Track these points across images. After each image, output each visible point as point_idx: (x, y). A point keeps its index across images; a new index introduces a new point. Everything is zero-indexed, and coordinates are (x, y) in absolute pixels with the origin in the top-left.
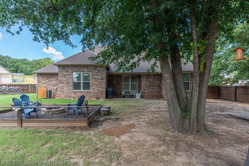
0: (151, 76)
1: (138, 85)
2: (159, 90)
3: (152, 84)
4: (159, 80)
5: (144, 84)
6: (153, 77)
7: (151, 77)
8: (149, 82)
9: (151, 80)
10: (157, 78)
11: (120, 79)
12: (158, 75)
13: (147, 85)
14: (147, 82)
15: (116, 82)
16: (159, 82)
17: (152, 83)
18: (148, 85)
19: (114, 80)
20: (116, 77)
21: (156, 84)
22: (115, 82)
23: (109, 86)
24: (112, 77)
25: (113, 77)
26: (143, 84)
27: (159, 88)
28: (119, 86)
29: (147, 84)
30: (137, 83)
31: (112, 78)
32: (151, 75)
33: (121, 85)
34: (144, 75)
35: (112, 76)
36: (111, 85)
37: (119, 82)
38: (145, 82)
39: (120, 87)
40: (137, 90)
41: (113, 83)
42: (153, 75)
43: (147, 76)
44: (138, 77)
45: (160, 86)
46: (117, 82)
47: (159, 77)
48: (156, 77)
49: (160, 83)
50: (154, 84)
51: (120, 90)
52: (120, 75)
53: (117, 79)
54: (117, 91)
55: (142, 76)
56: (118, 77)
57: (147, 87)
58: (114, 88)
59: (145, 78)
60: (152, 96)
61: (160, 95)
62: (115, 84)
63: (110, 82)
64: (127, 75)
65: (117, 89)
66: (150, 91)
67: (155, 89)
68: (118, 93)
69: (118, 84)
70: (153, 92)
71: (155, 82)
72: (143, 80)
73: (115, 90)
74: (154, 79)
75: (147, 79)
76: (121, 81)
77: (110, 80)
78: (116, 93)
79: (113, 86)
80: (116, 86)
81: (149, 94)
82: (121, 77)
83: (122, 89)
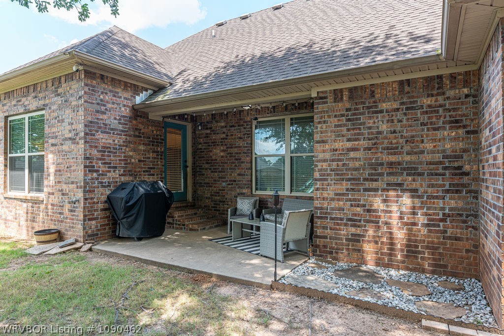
0: (377, 96)
2: (453, 203)
3: (393, 158)
4: (456, 123)
5: (328, 156)
6: (396, 105)
7: (384, 106)
8: (363, 143)
9: (384, 127)
10: (432, 110)
11: (240, 138)
12: (440, 77)
13: (351, 165)
14: (349, 145)
15: (224, 151)
16: (455, 139)
17: (392, 150)
18: (357, 164)
19: (215, 143)
20: (224, 130)
21: (428, 157)
22: (218, 152)
23: (198, 169)
24: (208, 131)
25: (211, 128)
26: (321, 156)
27: (455, 190)
28: (238, 171)
29: (352, 154)
31: (207, 136)
33: (243, 165)
35: (209, 126)
36: (207, 166)
37: (236, 150)
38: (338, 145)
39: (240, 178)
41: (214, 158)
42: (401, 83)
43: (351, 98)
45: (467, 168)
46: (229, 150)
47: (451, 93)
48: (427, 101)
49: (461, 145)
50: (408, 158)
51: (238, 190)
52: (238, 116)
53: (227, 135)
54: (226, 196)
55: (318, 103)
56: (231, 127)
57: (349, 180)
58: (215, 181)
59: (335, 116)
60: (392, 249)
61: (467, 251)
62: (222, 163)
63: (201, 152)
64: (269, 115)
65: (230, 186)
66: (371, 205)
67: (419, 197)
68: (230, 203)
69: (232, 163)
70: (401, 218)
71: (413, 137)
72: (319, 129)
73: (220, 190)
74: (405, 114)
75: (349, 120)
76: (246, 145)
77: (200, 146)
78: (226, 204)
79: (212, 172)
80: (224, 172)
81: (367, 231)
82: (242, 125)
83: (249, 187)
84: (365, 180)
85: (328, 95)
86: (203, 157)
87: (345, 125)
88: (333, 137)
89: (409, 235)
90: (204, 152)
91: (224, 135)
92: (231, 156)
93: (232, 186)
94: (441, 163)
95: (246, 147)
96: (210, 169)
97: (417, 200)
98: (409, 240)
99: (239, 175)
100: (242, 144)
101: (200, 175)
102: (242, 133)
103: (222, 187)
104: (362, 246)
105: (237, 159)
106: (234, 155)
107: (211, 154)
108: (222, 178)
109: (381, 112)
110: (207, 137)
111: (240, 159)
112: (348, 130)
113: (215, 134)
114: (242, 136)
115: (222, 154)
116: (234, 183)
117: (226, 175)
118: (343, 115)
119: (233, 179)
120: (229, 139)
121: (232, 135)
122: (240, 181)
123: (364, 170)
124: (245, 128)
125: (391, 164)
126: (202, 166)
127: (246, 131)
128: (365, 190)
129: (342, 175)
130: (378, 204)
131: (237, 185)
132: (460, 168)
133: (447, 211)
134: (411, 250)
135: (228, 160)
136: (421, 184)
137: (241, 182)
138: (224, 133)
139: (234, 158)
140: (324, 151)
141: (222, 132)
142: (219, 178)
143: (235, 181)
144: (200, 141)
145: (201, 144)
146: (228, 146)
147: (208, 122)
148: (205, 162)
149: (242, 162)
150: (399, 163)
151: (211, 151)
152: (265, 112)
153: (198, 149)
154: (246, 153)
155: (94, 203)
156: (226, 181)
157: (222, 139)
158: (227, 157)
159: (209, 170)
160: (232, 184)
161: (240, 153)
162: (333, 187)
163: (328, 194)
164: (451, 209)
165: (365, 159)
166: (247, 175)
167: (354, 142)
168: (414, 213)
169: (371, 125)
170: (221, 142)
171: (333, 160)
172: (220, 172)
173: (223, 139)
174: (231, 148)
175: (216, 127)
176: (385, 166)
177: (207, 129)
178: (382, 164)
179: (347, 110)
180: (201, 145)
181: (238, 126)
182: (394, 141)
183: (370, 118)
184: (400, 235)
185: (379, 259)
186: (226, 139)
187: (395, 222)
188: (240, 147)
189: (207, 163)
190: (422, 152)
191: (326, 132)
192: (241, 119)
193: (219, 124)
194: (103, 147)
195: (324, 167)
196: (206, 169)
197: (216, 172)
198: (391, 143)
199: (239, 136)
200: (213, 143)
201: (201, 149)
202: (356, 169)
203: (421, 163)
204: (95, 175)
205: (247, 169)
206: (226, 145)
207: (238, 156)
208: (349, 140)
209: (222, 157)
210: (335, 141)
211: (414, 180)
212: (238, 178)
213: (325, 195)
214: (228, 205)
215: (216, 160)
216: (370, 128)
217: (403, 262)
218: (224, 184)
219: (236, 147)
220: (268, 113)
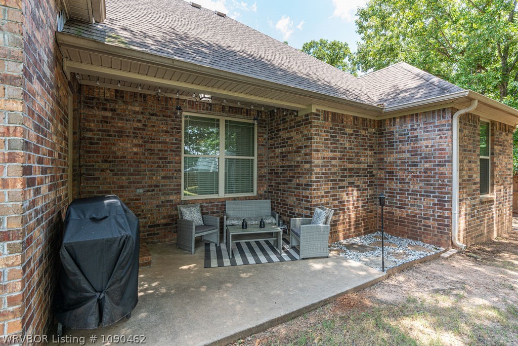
0: (345, 123)
1: (259, 168)
2: (370, 192)
3: (351, 166)
4: (371, 147)
5: (320, 162)
6: (352, 131)
7: (348, 130)
8: (338, 154)
9: (347, 145)
10: (364, 138)
11: (167, 132)
12: (366, 119)
13: (333, 170)
14: (331, 154)
15: (137, 145)
16: (371, 156)
17: (350, 160)
18: (335, 169)
19: (121, 133)
20: (140, 117)
21: (363, 166)
22: (128, 147)
23: (83, 170)
24: (109, 114)
25: (113, 110)
26: (316, 162)
27: (371, 184)
28: (163, 174)
29: (333, 162)
30: (255, 158)
31: (105, 120)
32: (347, 116)
33: (170, 166)
34: (322, 117)
35: (108, 106)
36: (104, 166)
37: (159, 146)
38: (326, 154)
39: (167, 182)
40: (255, 194)
41: (119, 154)
42: (354, 117)
43: (333, 120)
44: (260, 126)
45: (374, 172)
46: (148, 146)
47: (370, 130)
48: (363, 132)
49: (372, 160)
50: (356, 166)
51: (163, 198)
52: (164, 103)
53: (145, 126)
54: (143, 207)
55: (314, 118)
56: (152, 115)
57: (332, 181)
58: (122, 187)
59: (325, 131)
60: (350, 226)
61: (374, 217)
62: (135, 162)
63: (91, 143)
64: (205, 112)
65: (149, 193)
66: (342, 198)
67: (360, 190)
68: (149, 215)
69: (155, 163)
70: (353, 204)
71: (358, 153)
72: (315, 140)
73: (132, 200)
74: (355, 138)
75: (331, 136)
76: (174, 141)
77: (89, 134)
78: (141, 218)
79: (116, 174)
80: (138, 174)
81: (340, 216)
82: (169, 116)
83: (178, 192)
84: (340, 180)
85: (321, 114)
86: (96, 152)
87: (330, 140)
88: (323, 148)
89: (356, 214)
90: (97, 143)
91: (139, 124)
92: (151, 154)
93: (153, 193)
94: (367, 169)
95: (176, 144)
96: (111, 171)
97: (359, 192)
98: (356, 217)
99: (163, 178)
100: (170, 140)
101: (87, 179)
102: (169, 126)
103: (136, 195)
104: (338, 228)
105: (161, 158)
106: (156, 152)
107: (114, 148)
108: (134, 183)
109: (346, 134)
110: (106, 122)
111: (166, 158)
112: (331, 144)
113: (121, 119)
114: (169, 129)
115: (135, 150)
116: (156, 189)
117: (143, 178)
118: (328, 132)
119: (155, 183)
120: (149, 131)
121: (154, 126)
122: (165, 186)
123: (339, 174)
124: (173, 121)
125: (350, 169)
126: (93, 166)
127: (175, 125)
128: (340, 188)
129: (328, 177)
130: (345, 198)
131: (160, 191)
132: (372, 172)
133: (369, 197)
134: (357, 224)
135: (147, 158)
136: (359, 182)
137: (168, 187)
138: (139, 121)
139: (155, 157)
140: (318, 158)
141: (136, 120)
142: (130, 183)
143: (157, 186)
144: (90, 126)
145: (90, 130)
146: (146, 139)
147: (107, 100)
148: (100, 160)
149: (169, 163)
150: (353, 169)
151: (114, 144)
152: (200, 107)
153: (84, 138)
154: (174, 151)
156: (143, 187)
157: (135, 129)
158: (144, 154)
159: (108, 171)
160: (153, 190)
161: (166, 151)
162: (323, 187)
163: (321, 193)
164: (370, 196)
165: (340, 166)
166: (176, 178)
167: (334, 153)
168: (358, 200)
169: (342, 142)
170: (134, 133)
171: (323, 166)
172: (132, 174)
173: (139, 129)
174: (152, 142)
175: (125, 111)
176: (348, 171)
177: (105, 109)
178: (346, 170)
179: (331, 128)
180: (91, 133)
181: (164, 116)
182: (351, 155)
183: (342, 137)
184: (353, 215)
185: (346, 234)
186: (144, 130)
187: (351, 207)
188: (166, 143)
189: (106, 161)
190: (360, 163)
191: (319, 143)
192: (167, 109)
193: (130, 107)
194: (38, 117)
195: (318, 171)
196: (103, 170)
197: (123, 175)
198: (350, 156)
199: (165, 128)
200: (117, 132)
201: (90, 138)
202: (335, 173)
203: (360, 169)
204: (32, 193)
205: (176, 171)
206: (142, 138)
207: (163, 155)
208: (332, 151)
209: (136, 154)
210: (324, 151)
211: (358, 180)
212: (162, 182)
213: (319, 194)
214: (145, 218)
215: (125, 157)
216: (341, 144)
217: (354, 232)
218: (141, 191)
219: (160, 143)
220: (203, 109)
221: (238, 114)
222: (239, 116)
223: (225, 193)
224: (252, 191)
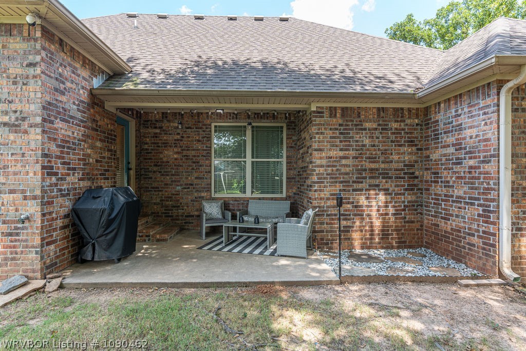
0: (363, 117)
1: (288, 169)
2: (409, 197)
3: (373, 166)
4: (411, 143)
5: (324, 162)
6: (375, 126)
7: (367, 125)
8: (352, 153)
9: (367, 142)
10: (397, 132)
11: (199, 141)
12: (402, 109)
13: (343, 170)
14: (341, 154)
15: (178, 153)
16: (410, 154)
17: (372, 159)
18: (348, 169)
19: (166, 144)
20: (179, 131)
21: (394, 165)
22: (170, 154)
23: (143, 172)
24: (158, 131)
25: (161, 128)
26: (318, 162)
27: (411, 188)
28: (196, 175)
29: (344, 162)
30: (284, 160)
31: (156, 136)
32: (366, 109)
33: (202, 169)
34: (326, 114)
35: (158, 125)
36: (155, 169)
37: (193, 153)
38: (333, 153)
39: (199, 181)
40: (284, 195)
41: (165, 160)
42: (379, 109)
43: (343, 116)
45: (417, 173)
46: (185, 153)
47: (408, 121)
48: (395, 125)
49: (414, 158)
50: (383, 166)
51: (196, 194)
52: (196, 118)
53: (183, 137)
54: (181, 201)
55: (316, 117)
56: (188, 128)
57: (341, 182)
58: (167, 184)
59: (331, 129)
60: (372, 235)
61: (418, 230)
62: (175, 165)
63: (147, 153)
64: (231, 121)
65: (186, 190)
66: (358, 202)
67: (390, 194)
68: (186, 208)
69: (190, 166)
70: (378, 210)
71: (386, 150)
72: (317, 139)
73: (174, 195)
74: (381, 133)
75: (341, 133)
76: (205, 148)
77: (146, 147)
78: (180, 209)
79: (163, 175)
80: (178, 175)
81: (355, 222)
82: (201, 128)
83: (208, 190)
84: (354, 182)
85: (325, 110)
86: (150, 159)
87: (338, 137)
88: (329, 147)
89: (383, 222)
90: (150, 153)
91: (178, 136)
92: (187, 159)
93: (188, 190)
94: (403, 170)
95: (206, 150)
96: (160, 172)
97: (389, 197)
98: (383, 226)
99: (196, 178)
100: (201, 147)
101: (145, 178)
102: (201, 136)
103: (176, 191)
104: (351, 235)
105: (194, 162)
106: (190, 157)
107: (161, 156)
108: (175, 181)
109: (365, 129)
110: (156, 137)
111: (198, 162)
112: (341, 142)
113: (166, 134)
114: (200, 139)
115: (175, 156)
116: (190, 187)
117: (181, 178)
118: (336, 129)
119: (190, 182)
120: (185, 141)
121: (189, 137)
122: (198, 184)
123: (352, 174)
124: (204, 131)
125: (371, 170)
126: (148, 169)
127: (206, 134)
128: (354, 190)
129: (336, 178)
130: (363, 201)
131: (194, 188)
132: (413, 173)
133: (406, 204)
134: (385, 234)
135: (184, 162)
136: (390, 185)
137: (200, 186)
138: (178, 134)
139: (190, 161)
140: (321, 158)
141: (176, 133)
142: (172, 181)
143: (192, 185)
144: (146, 140)
145: (147, 144)
146: (183, 148)
147: (156, 121)
148: (152, 164)
149: (201, 166)
150: (377, 170)
151: (161, 153)
152: (227, 117)
153: (143, 149)
154: (205, 156)
155: (53, 219)
156: (181, 185)
157: (175, 140)
158: (182, 159)
159: (158, 173)
160: (189, 188)
161: (198, 156)
162: (329, 188)
163: (325, 194)
164: (409, 202)
165: (354, 166)
166: (206, 179)
167: (345, 152)
168: (387, 206)
169: (358, 139)
170: (175, 144)
171: (328, 166)
172: (173, 175)
173: (178, 140)
174: (188, 150)
175: (168, 127)
176: (368, 172)
177: (156, 128)
178: (365, 170)
179: (340, 125)
180: (147, 145)
181: (196, 128)
182: (374, 153)
183: (357, 133)
184: (377, 223)
185: (364, 243)
186: (182, 140)
187: (374, 214)
188: (198, 150)
189: (156, 165)
190: (391, 162)
191: (323, 142)
192: (199, 122)
193: (172, 124)
194: (63, 141)
195: (321, 172)
196: (154, 172)
197: (168, 175)
198: (372, 154)
199: (197, 138)
200: (164, 143)
201: (147, 149)
202: (347, 174)
203: (391, 169)
204: (54, 179)
205: (206, 172)
206: (181, 147)
207: (196, 159)
208: (341, 150)
209: (176, 159)
210: (330, 150)
211: (386, 182)
212: (196, 181)
213: (322, 196)
214: (183, 209)
215: (168, 162)
216: (357, 141)
217: (379, 243)
218: (179, 188)
219: (193, 150)
220: (230, 119)
221: (264, 119)
222: (266, 120)
223: (252, 193)
224: (282, 192)
